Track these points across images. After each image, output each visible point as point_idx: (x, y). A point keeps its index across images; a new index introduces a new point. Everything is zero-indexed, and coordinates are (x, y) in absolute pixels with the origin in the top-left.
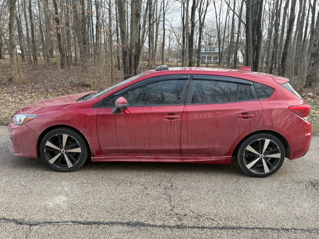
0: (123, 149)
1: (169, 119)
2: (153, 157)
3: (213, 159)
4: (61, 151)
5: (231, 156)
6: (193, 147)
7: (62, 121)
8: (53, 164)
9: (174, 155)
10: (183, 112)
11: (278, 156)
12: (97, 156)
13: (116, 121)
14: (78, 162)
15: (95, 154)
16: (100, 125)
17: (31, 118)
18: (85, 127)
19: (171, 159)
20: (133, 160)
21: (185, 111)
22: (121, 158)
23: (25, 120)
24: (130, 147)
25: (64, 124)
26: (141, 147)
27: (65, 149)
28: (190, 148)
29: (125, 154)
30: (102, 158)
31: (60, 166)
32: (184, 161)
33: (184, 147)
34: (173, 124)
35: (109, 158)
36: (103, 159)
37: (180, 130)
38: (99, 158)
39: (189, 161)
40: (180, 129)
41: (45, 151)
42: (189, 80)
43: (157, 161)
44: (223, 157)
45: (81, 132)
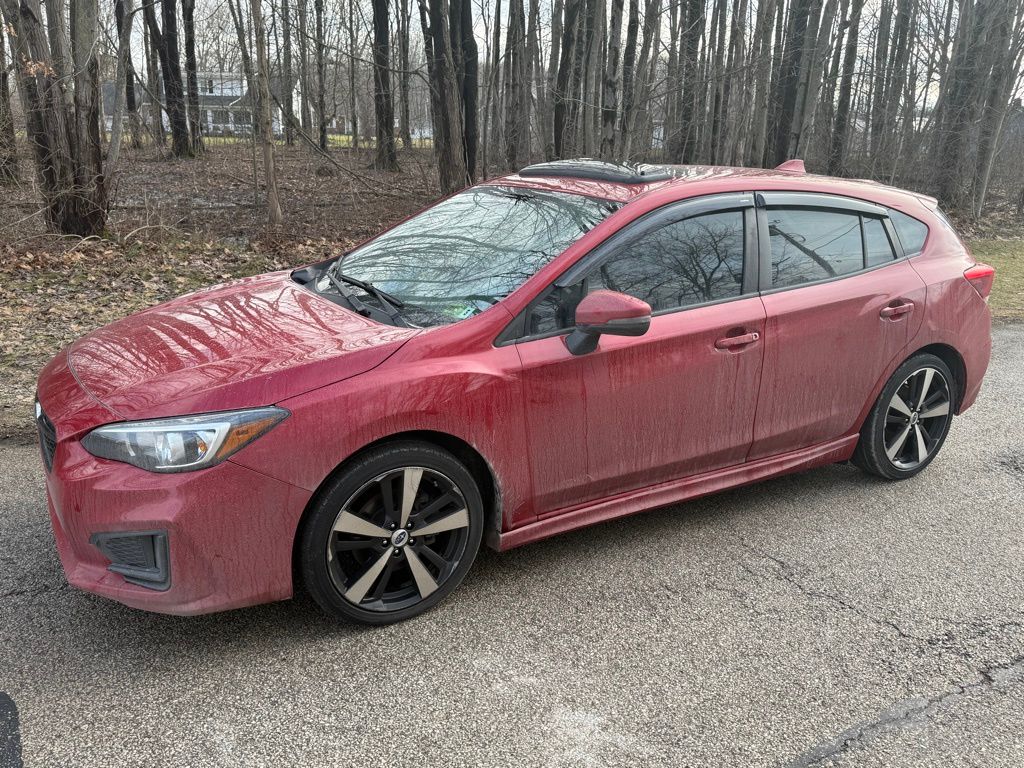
0: (601, 478)
1: (733, 347)
2: (677, 485)
3: (818, 452)
4: (393, 541)
5: (858, 434)
6: (782, 428)
7: (409, 416)
8: (362, 602)
9: (729, 464)
10: (765, 320)
11: (942, 410)
12: (514, 525)
13: (583, 384)
14: (456, 564)
15: (510, 518)
16: (536, 405)
17: (256, 427)
18: (489, 424)
19: (724, 478)
20: (624, 512)
21: (770, 314)
22: (589, 514)
23: (225, 442)
24: (622, 469)
25: (409, 429)
26: (653, 461)
27: (406, 528)
28: (776, 432)
29: (598, 496)
30: (531, 529)
31: (385, 602)
32: (756, 476)
33: (763, 434)
34: (742, 362)
35: (555, 524)
36: (536, 531)
37: (758, 381)
38: (524, 532)
39: (766, 473)
40: (758, 375)
41: (330, 558)
42: (753, 211)
43: (687, 495)
44: (842, 440)
45: (474, 446)
